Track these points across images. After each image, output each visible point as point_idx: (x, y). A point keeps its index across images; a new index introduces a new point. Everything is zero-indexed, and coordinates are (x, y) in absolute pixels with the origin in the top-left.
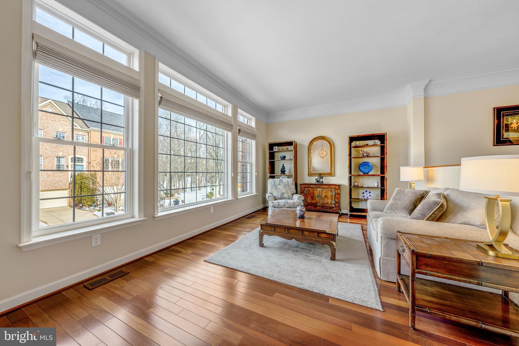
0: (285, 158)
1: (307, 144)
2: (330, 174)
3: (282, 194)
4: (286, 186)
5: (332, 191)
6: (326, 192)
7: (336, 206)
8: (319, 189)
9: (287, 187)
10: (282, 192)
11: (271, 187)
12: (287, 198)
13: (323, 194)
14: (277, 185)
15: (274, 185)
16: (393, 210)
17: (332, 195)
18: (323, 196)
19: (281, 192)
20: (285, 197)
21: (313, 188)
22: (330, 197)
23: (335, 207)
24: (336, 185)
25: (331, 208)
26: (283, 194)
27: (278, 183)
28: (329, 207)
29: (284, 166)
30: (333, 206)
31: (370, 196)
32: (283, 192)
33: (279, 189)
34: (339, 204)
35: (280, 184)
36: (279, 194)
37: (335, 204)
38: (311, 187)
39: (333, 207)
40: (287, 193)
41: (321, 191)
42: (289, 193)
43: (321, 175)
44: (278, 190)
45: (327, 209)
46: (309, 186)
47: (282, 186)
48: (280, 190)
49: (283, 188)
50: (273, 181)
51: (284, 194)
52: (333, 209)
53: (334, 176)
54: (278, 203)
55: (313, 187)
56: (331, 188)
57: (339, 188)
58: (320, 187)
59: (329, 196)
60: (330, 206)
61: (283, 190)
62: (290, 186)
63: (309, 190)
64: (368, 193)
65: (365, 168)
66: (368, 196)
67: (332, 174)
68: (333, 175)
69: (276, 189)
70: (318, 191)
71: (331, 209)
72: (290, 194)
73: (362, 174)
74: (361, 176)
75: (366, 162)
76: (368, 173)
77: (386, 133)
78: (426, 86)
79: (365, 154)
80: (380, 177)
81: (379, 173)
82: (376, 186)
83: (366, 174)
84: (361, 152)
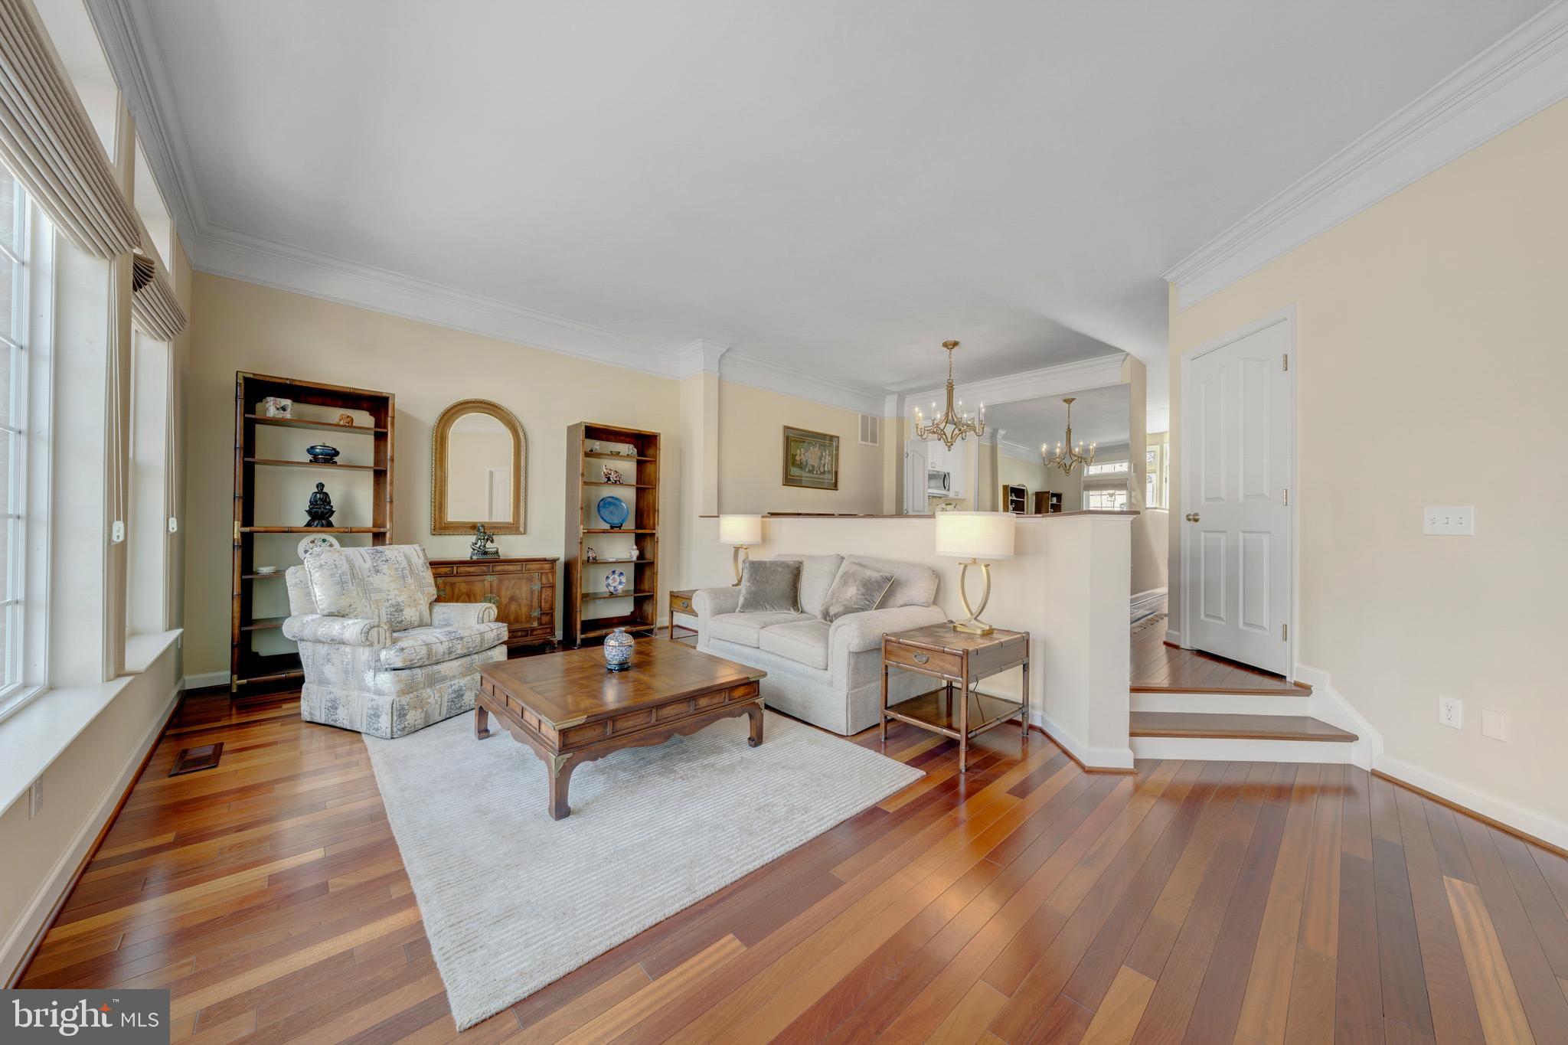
0: (336, 459)
1: (430, 418)
2: (514, 528)
3: (396, 611)
4: (404, 577)
5: (531, 580)
6: (515, 584)
7: (544, 622)
8: (489, 578)
9: (410, 580)
10: (393, 602)
11: (338, 587)
12: (416, 623)
13: (503, 593)
14: (366, 573)
15: (353, 576)
16: (761, 605)
17: (532, 592)
18: (503, 600)
19: (387, 604)
20: (408, 618)
21: (469, 574)
22: (526, 599)
23: (540, 627)
24: (545, 560)
25: (529, 633)
26: (398, 609)
27: (369, 564)
28: (521, 630)
29: (325, 491)
30: (535, 624)
31: (620, 583)
32: (400, 599)
33: (380, 591)
34: (552, 616)
35: (377, 572)
36: (383, 611)
37: (539, 619)
38: (458, 575)
39: (533, 630)
40: (415, 603)
41: (495, 582)
42: (422, 602)
43: (484, 531)
44: (375, 596)
45: (516, 637)
46: (455, 568)
47: (390, 576)
48: (384, 594)
49: (393, 585)
50: (343, 558)
51: (402, 611)
52: (535, 633)
53: (524, 533)
54: (424, 648)
55: (469, 572)
56: (528, 570)
57: (553, 568)
58: (493, 571)
59: (524, 595)
60: (526, 626)
61: (396, 592)
62: (418, 574)
63: (453, 585)
64: (616, 576)
65: (611, 513)
66: (616, 584)
67: (518, 529)
68: (522, 529)
69: (365, 591)
70: (487, 584)
71: (527, 636)
72: (424, 604)
73: (607, 527)
74: (604, 532)
75: (613, 498)
76: (621, 526)
77: (660, 434)
78: (722, 356)
79: (613, 477)
80: (634, 534)
81: (633, 527)
82: (634, 558)
83: (616, 528)
84: (605, 470)
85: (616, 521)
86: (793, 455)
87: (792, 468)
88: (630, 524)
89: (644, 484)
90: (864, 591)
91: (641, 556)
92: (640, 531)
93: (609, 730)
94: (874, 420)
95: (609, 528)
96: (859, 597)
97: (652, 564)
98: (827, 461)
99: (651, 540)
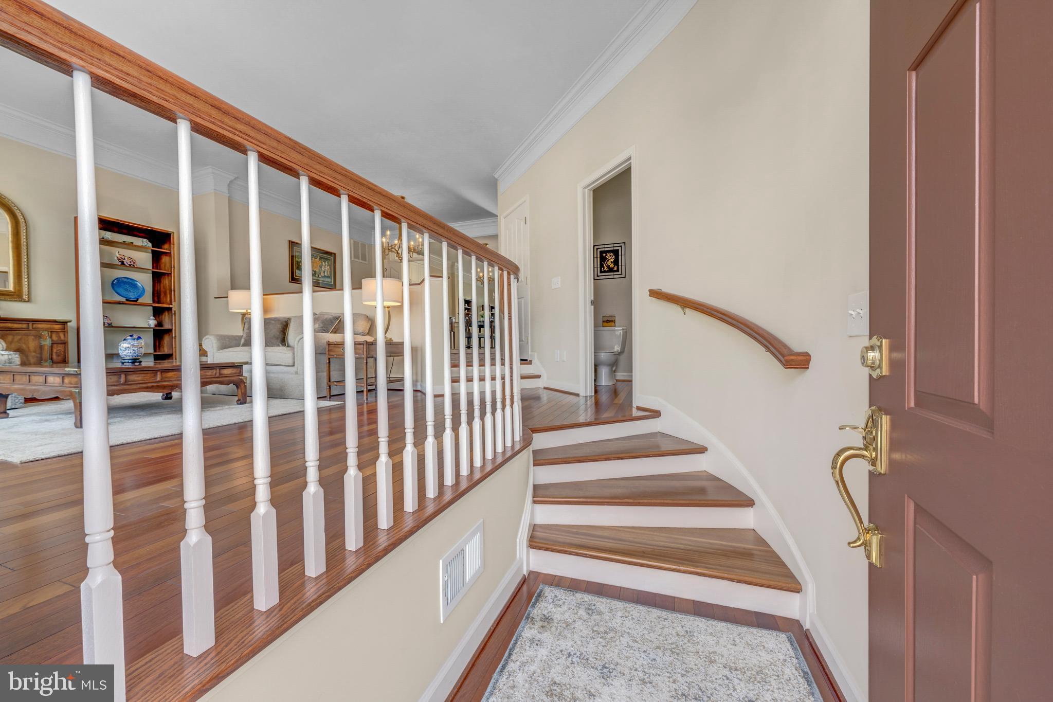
2: (17, 296)
5: (40, 337)
17: (42, 347)
22: (35, 352)
24: (55, 321)
53: (29, 301)
56: (36, 328)
57: (64, 329)
59: (32, 348)
65: (126, 290)
67: (21, 297)
68: (25, 298)
73: (123, 300)
74: (119, 303)
75: (128, 278)
76: (138, 300)
77: (173, 233)
78: (231, 182)
79: (127, 261)
80: (152, 308)
81: (150, 301)
82: (153, 326)
83: (134, 302)
84: (118, 256)
85: (132, 296)
86: (297, 262)
87: (297, 271)
88: (147, 298)
89: (160, 269)
90: (322, 325)
91: (160, 324)
92: (157, 305)
93: (122, 380)
94: (363, 246)
95: (125, 300)
96: (319, 329)
97: (169, 331)
98: (326, 269)
99: (169, 314)
